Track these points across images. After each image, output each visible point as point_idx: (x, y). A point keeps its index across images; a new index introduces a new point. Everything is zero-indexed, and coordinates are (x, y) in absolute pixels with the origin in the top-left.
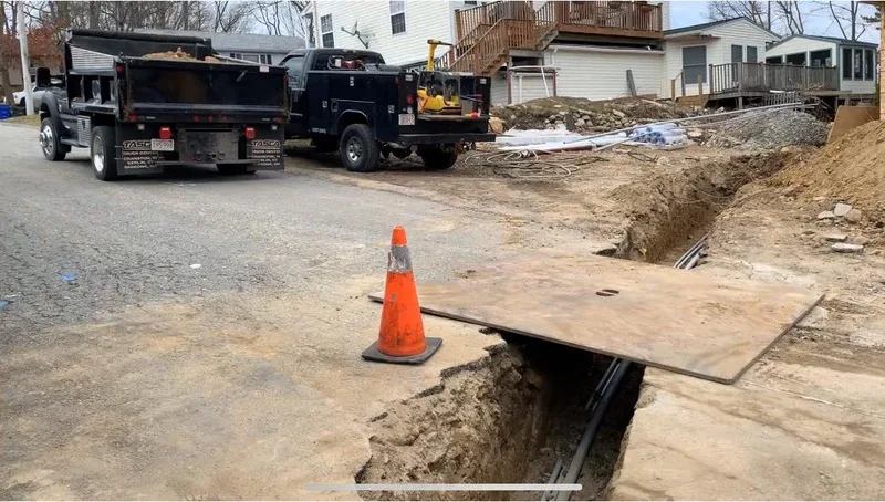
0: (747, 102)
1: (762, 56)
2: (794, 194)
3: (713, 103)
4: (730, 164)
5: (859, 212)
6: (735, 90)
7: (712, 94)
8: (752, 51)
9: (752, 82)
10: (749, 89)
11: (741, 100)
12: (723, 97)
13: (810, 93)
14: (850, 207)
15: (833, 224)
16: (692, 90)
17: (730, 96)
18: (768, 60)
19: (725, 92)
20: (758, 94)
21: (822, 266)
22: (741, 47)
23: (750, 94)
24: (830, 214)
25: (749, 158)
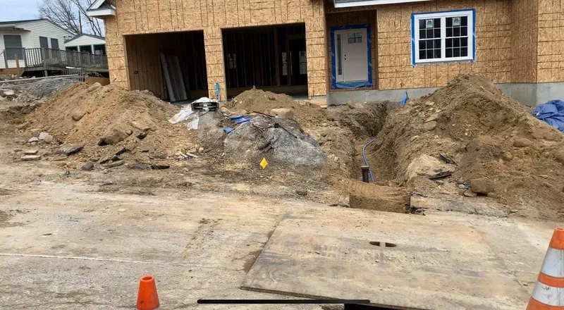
0: (50, 73)
1: (62, 46)
2: (24, 128)
3: (28, 73)
4: (8, 111)
5: (52, 137)
6: (41, 65)
7: (27, 67)
8: (55, 41)
9: (55, 61)
10: (51, 66)
11: (46, 72)
12: (34, 69)
13: (91, 70)
14: (47, 134)
15: (36, 145)
16: (12, 64)
17: (39, 69)
18: (67, 48)
19: (35, 66)
20: (59, 69)
21: (9, 169)
22: (46, 38)
23: (52, 69)
24: (36, 139)
25: (21, 108)
